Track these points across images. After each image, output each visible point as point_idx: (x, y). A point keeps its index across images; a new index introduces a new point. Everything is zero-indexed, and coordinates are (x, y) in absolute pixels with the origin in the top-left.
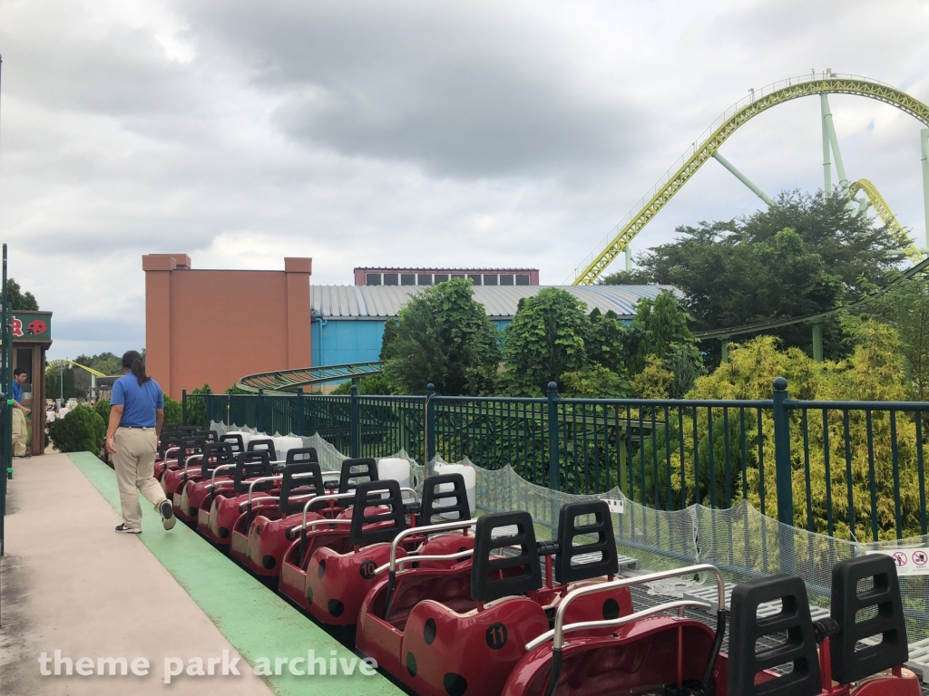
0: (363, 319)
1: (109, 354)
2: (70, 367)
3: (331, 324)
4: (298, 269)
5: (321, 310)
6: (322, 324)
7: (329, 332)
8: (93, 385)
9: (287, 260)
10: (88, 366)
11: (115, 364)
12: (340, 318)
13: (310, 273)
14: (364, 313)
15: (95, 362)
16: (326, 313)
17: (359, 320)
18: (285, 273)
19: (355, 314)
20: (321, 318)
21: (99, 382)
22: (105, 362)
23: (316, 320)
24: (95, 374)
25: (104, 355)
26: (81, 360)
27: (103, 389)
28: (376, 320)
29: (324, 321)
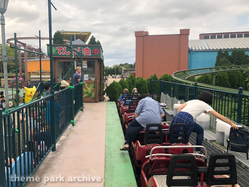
0: (207, 50)
1: (127, 63)
2: (118, 66)
3: (196, 53)
4: (185, 33)
5: (192, 48)
6: (192, 53)
7: (194, 56)
8: (123, 72)
9: (181, 30)
10: (122, 66)
11: (128, 66)
12: (199, 50)
13: (189, 34)
14: (207, 48)
15: (124, 65)
16: (194, 49)
17: (206, 51)
18: (180, 35)
19: (204, 49)
20: (192, 50)
21: (124, 70)
22: (126, 65)
23: (190, 51)
24: (124, 68)
25: (126, 63)
26: (121, 65)
27: (125, 73)
28: (213, 51)
29: (193, 52)
